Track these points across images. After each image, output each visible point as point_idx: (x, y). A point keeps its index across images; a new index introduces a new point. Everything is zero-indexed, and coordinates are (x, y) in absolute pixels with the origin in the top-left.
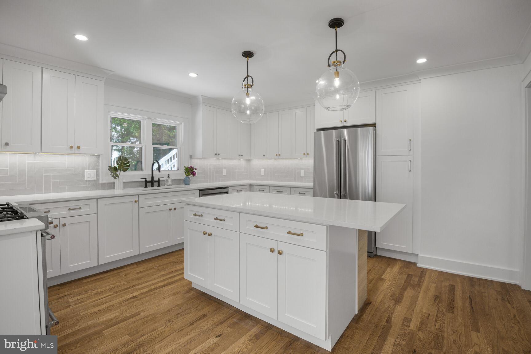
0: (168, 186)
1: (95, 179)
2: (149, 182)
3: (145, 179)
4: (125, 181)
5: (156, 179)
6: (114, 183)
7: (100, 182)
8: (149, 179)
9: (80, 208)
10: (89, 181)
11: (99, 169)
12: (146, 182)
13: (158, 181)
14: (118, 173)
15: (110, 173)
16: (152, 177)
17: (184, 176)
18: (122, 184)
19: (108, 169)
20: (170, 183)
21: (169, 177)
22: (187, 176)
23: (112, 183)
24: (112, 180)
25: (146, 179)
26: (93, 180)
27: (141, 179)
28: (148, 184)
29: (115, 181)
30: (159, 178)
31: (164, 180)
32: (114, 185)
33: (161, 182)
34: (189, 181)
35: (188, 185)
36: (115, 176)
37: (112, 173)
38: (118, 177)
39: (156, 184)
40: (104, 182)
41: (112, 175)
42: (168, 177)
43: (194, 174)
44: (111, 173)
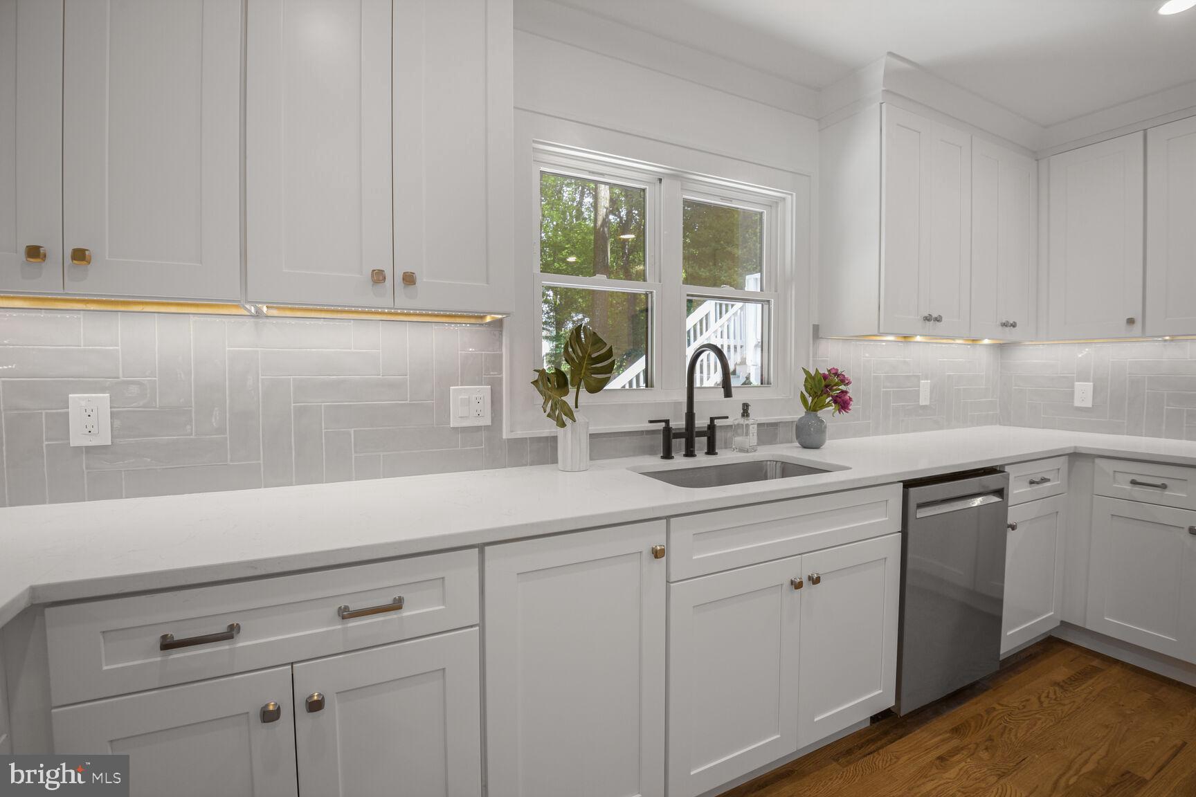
0: (742, 450)
1: (487, 421)
2: (678, 435)
3: (663, 424)
4: (594, 429)
5: (701, 422)
6: (554, 439)
7: (504, 437)
8: (679, 423)
9: (397, 605)
10: (464, 430)
11: (501, 379)
12: (668, 435)
13: (711, 430)
14: (569, 399)
15: (541, 400)
16: (690, 416)
17: (798, 412)
18: (585, 441)
19: (535, 383)
20: (753, 439)
21: (748, 415)
22: (813, 409)
23: (547, 438)
24: (548, 428)
25: (667, 422)
26: (478, 428)
27: (651, 422)
28: (675, 442)
29: (560, 432)
30: (712, 419)
31: (728, 426)
32: (555, 449)
33: (719, 435)
34: (821, 429)
35: (817, 447)
36: (561, 414)
37: (550, 398)
38: (570, 415)
39: (701, 442)
40: (520, 433)
41: (548, 410)
42: (743, 415)
43: (843, 403)
44: (545, 403)
